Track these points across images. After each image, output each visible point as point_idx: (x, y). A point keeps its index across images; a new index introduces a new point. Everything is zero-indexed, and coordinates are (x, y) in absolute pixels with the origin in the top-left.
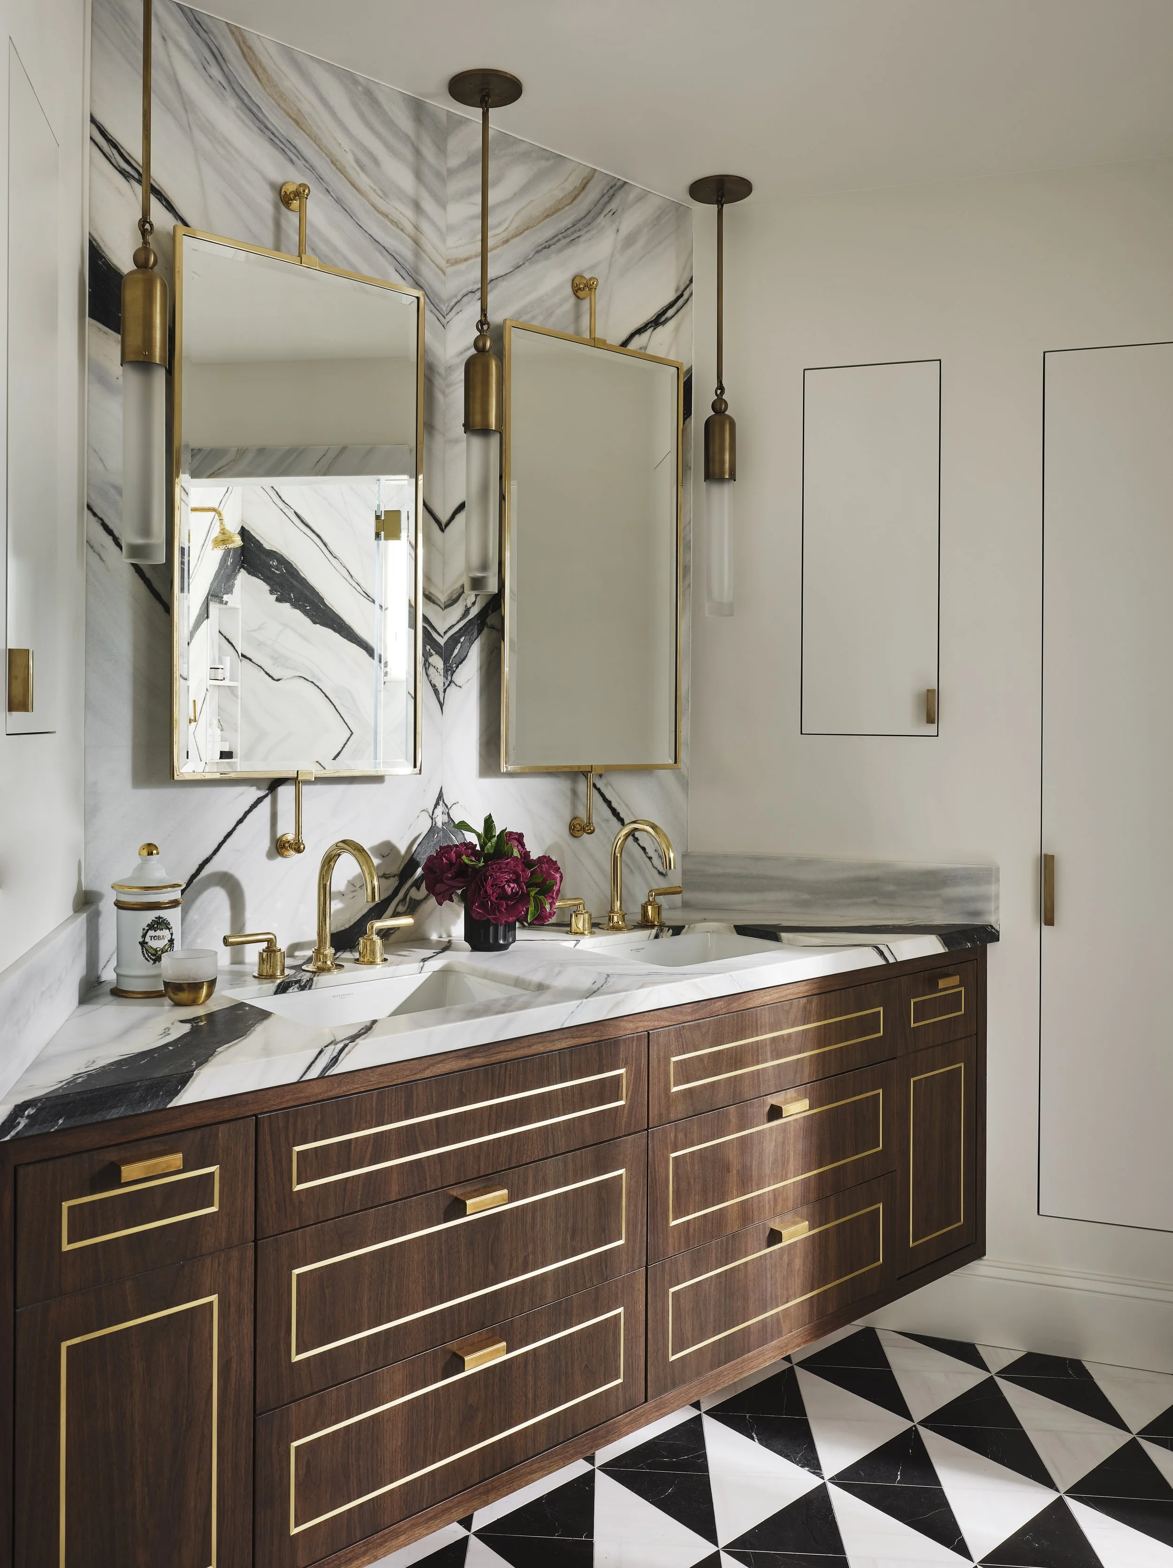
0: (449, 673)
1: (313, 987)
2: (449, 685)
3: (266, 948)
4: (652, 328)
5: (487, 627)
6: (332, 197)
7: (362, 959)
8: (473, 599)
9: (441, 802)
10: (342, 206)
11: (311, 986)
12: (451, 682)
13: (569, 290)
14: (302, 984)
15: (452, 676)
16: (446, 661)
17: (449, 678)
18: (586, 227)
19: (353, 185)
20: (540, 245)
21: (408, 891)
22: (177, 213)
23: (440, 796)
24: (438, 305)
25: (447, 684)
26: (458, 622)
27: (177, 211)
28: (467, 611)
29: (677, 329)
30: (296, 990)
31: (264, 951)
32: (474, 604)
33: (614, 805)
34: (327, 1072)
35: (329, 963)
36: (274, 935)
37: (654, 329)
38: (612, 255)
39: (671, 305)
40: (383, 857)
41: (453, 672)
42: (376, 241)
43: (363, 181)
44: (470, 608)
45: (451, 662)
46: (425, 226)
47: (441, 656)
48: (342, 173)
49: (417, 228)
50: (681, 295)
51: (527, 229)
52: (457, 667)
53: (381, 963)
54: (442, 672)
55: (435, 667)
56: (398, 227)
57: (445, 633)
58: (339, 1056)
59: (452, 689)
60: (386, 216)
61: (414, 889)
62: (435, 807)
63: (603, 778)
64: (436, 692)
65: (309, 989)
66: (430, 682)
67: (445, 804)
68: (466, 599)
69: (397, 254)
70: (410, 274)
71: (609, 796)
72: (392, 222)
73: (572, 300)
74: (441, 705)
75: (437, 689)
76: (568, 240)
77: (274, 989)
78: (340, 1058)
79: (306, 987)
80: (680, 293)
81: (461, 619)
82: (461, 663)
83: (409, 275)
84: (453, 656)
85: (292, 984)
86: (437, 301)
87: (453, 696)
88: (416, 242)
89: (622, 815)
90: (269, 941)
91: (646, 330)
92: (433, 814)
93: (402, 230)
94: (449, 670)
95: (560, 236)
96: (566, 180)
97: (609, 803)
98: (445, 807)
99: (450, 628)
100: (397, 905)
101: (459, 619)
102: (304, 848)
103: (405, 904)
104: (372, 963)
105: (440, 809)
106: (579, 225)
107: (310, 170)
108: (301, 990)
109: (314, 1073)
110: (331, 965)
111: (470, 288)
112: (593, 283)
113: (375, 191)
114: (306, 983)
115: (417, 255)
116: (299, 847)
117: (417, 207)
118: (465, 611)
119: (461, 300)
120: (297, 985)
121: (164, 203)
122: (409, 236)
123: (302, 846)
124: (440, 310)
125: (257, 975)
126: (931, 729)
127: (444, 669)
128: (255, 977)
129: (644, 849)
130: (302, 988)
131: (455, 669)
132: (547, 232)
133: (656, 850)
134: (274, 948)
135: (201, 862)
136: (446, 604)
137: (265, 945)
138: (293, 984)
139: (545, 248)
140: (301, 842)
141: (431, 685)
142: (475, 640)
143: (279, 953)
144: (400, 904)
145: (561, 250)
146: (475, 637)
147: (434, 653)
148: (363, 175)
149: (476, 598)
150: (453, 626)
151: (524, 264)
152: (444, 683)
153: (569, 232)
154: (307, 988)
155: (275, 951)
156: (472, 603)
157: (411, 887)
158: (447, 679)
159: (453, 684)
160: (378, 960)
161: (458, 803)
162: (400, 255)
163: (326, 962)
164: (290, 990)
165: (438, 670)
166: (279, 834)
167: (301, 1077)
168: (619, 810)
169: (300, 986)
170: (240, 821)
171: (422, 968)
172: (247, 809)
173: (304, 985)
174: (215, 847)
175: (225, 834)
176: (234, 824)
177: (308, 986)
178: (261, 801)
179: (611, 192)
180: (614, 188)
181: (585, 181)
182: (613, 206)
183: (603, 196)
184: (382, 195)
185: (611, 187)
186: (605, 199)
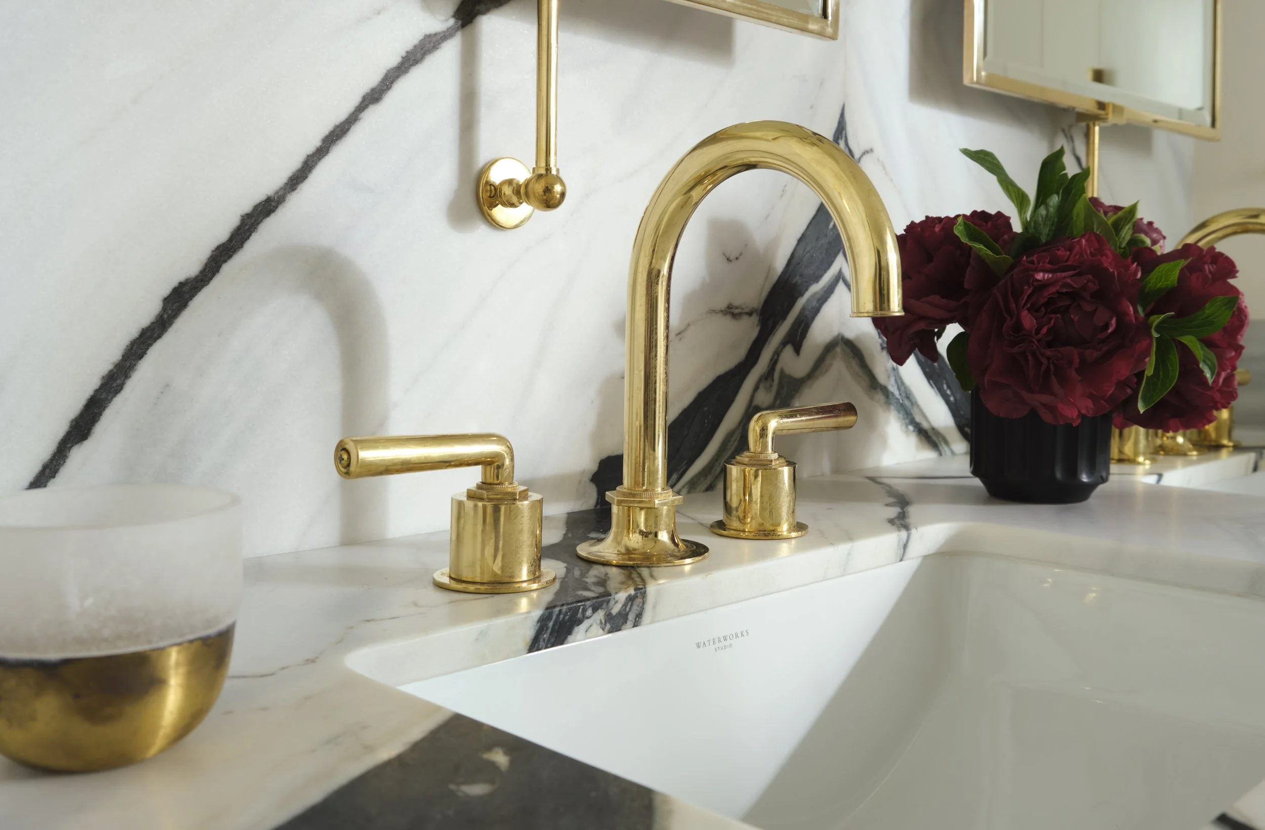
1: (646, 617)
3: (479, 487)
7: (735, 524)
11: (639, 616)
14: (615, 611)
21: (777, 354)
23: (840, 132)
30: (596, 629)
31: (471, 496)
35: (664, 536)
36: (501, 439)
40: (729, 260)
53: (794, 534)
61: (789, 350)
65: (635, 626)
77: (528, 632)
79: (625, 620)
85: (584, 610)
90: (490, 463)
100: (756, 388)
102: (563, 195)
104: (768, 534)
108: (610, 632)
110: (672, 546)
114: (625, 605)
116: (548, 190)
120: (600, 615)
123: (558, 188)
125: (446, 580)
128: (440, 586)
130: (615, 623)
134: (507, 487)
135: (247, 206)
137: (473, 476)
138: (589, 612)
140: (554, 172)
143: (526, 503)
144: (762, 386)
154: (630, 623)
155: (512, 498)
157: (784, 344)
160: (784, 528)
161: (872, 150)
163: (656, 535)
164: (580, 630)
166: (482, 159)
169: (609, 617)
170: (373, 97)
171: (905, 546)
172: (393, 60)
173: (619, 613)
174: (294, 163)
175: (325, 128)
176: (354, 101)
177: (631, 617)
178: (435, 47)
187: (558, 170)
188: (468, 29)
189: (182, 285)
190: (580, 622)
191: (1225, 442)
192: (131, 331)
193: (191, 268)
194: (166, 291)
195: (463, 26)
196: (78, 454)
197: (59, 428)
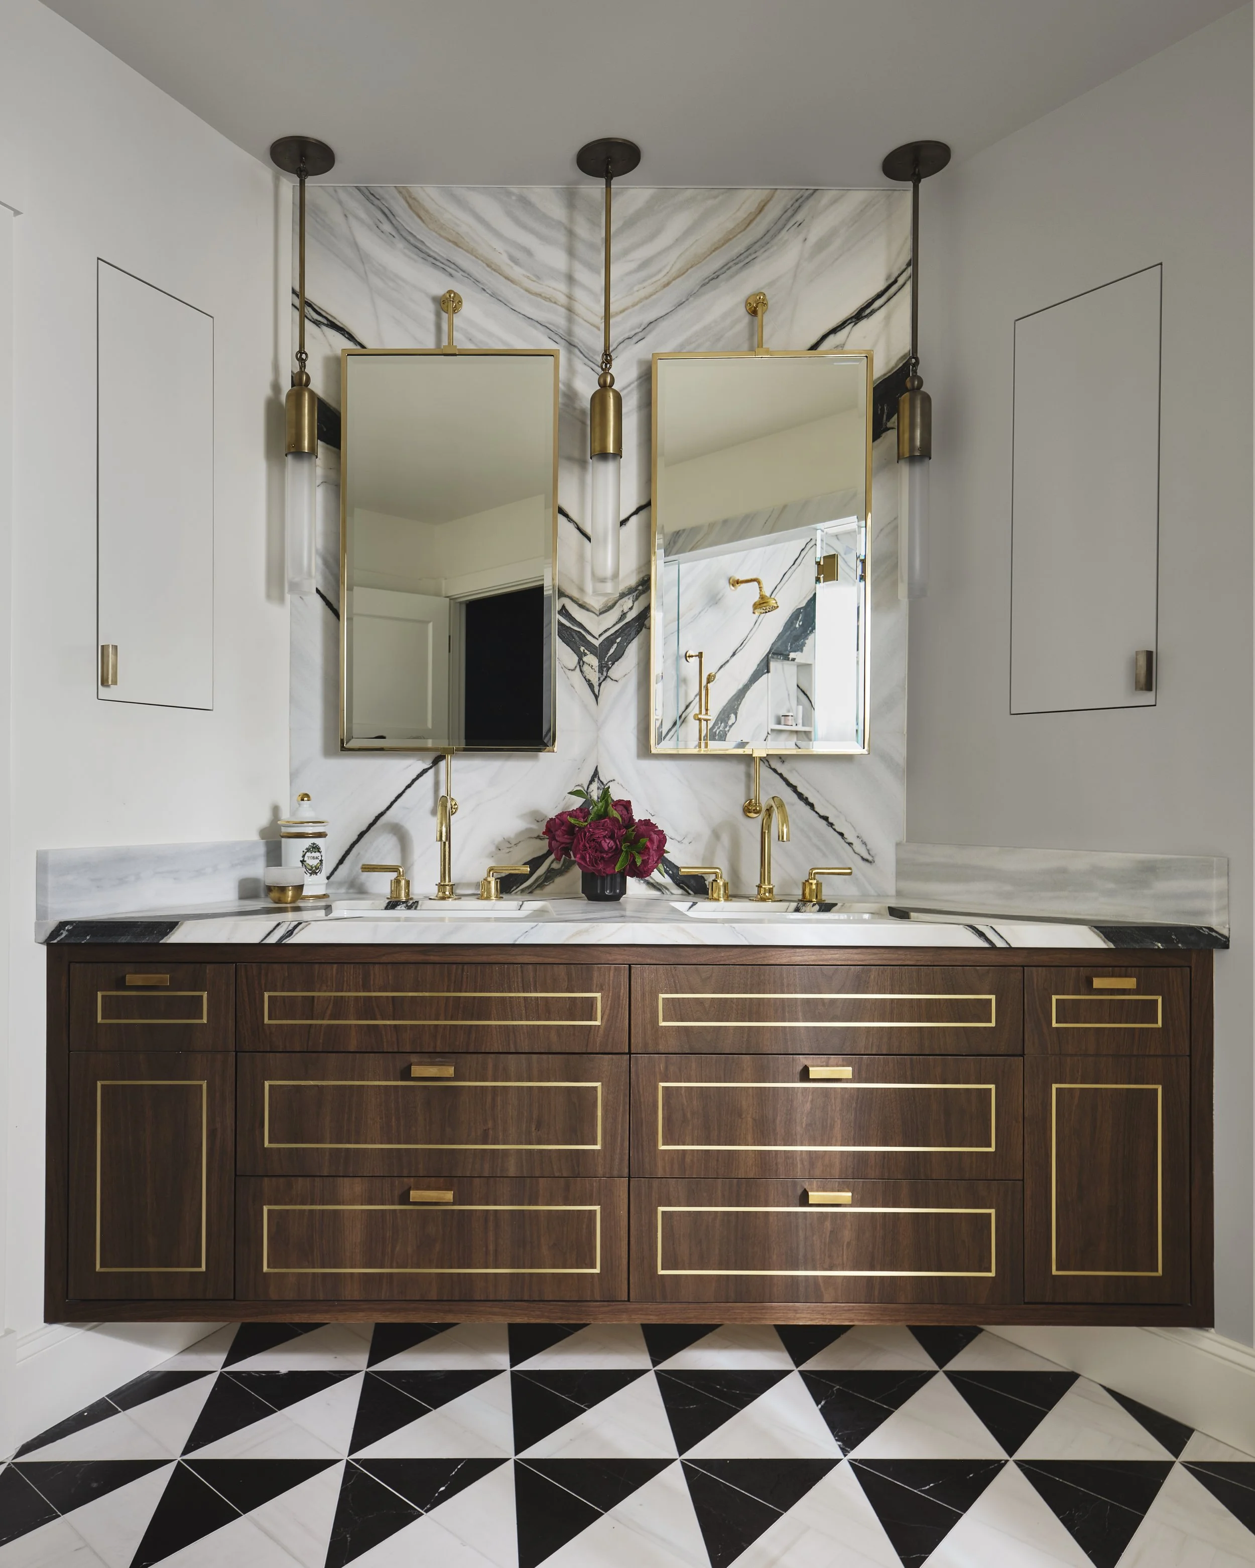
0: (605, 669)
1: (418, 908)
2: (604, 680)
3: (396, 877)
4: (853, 324)
5: (645, 628)
6: (488, 293)
8: (630, 605)
9: (596, 779)
10: (496, 299)
11: (416, 907)
12: (606, 677)
13: (742, 311)
14: (409, 905)
15: (607, 672)
16: (601, 659)
17: (605, 674)
18: (763, 247)
19: (507, 278)
20: (706, 278)
23: (596, 774)
24: (593, 357)
25: (602, 679)
26: (614, 625)
27: (357, 339)
28: (624, 615)
29: (888, 318)
32: (631, 609)
33: (800, 789)
34: (284, 940)
37: (855, 324)
38: (798, 265)
39: (879, 296)
40: (538, 821)
41: (608, 669)
42: (529, 318)
43: (517, 272)
44: (627, 612)
45: (606, 659)
46: (579, 293)
47: (596, 655)
48: (497, 272)
49: (570, 297)
50: (895, 281)
51: (692, 267)
52: (613, 664)
54: (597, 669)
55: (589, 665)
56: (551, 301)
57: (600, 635)
58: (294, 930)
59: (607, 684)
60: (539, 295)
62: (591, 782)
63: (785, 763)
64: (591, 686)
65: (415, 909)
66: (585, 678)
67: (601, 781)
68: (622, 606)
69: (551, 324)
70: (563, 337)
71: (793, 781)
72: (545, 298)
73: (747, 319)
74: (596, 697)
75: (592, 684)
76: (742, 264)
77: (385, 905)
78: (295, 932)
79: (412, 907)
80: (892, 280)
81: (617, 623)
82: (617, 660)
83: (562, 339)
84: (609, 655)
86: (591, 354)
87: (608, 690)
88: (570, 309)
89: (811, 800)
90: (398, 872)
91: (844, 328)
92: (588, 789)
93: (555, 303)
94: (604, 668)
95: (731, 264)
96: (738, 210)
97: (794, 789)
98: (601, 784)
99: (605, 631)
100: (552, 862)
101: (615, 623)
105: (594, 786)
106: (756, 247)
107: (467, 278)
109: (273, 939)
111: (626, 336)
112: (760, 298)
113: (528, 277)
115: (570, 320)
117: (570, 279)
118: (622, 615)
119: (616, 348)
120: (405, 905)
121: (347, 336)
122: (562, 306)
124: (594, 361)
127: (599, 666)
129: (842, 834)
131: (610, 666)
132: (716, 263)
133: (858, 837)
134: (401, 878)
135: (376, 814)
136: (601, 611)
139: (713, 279)
141: (586, 680)
142: (632, 640)
143: (404, 881)
144: (555, 862)
145: (732, 277)
146: (632, 638)
147: (588, 653)
148: (516, 268)
149: (633, 604)
150: (609, 629)
151: (687, 300)
152: (599, 678)
153: (742, 257)
154: (413, 908)
155: (400, 880)
156: (630, 609)
158: (602, 674)
159: (608, 679)
160: (493, 897)
161: (614, 780)
162: (553, 325)
163: (445, 893)
164: (399, 908)
165: (593, 668)
167: (262, 940)
168: (806, 794)
169: (407, 906)
170: (409, 786)
171: (521, 906)
172: (414, 777)
173: (410, 905)
174: (388, 804)
175: (396, 795)
176: (404, 788)
177: (414, 907)
178: (426, 772)
179: (797, 204)
180: (800, 201)
181: (762, 204)
182: (799, 217)
183: (786, 212)
184: (534, 279)
185: (797, 201)
186: (789, 213)
188: (436, 766)
189: (362, 832)
190: (399, 905)
192: (351, 841)
193: (364, 828)
194: (359, 833)
195: (435, 765)
196: (341, 867)
197: (337, 861)
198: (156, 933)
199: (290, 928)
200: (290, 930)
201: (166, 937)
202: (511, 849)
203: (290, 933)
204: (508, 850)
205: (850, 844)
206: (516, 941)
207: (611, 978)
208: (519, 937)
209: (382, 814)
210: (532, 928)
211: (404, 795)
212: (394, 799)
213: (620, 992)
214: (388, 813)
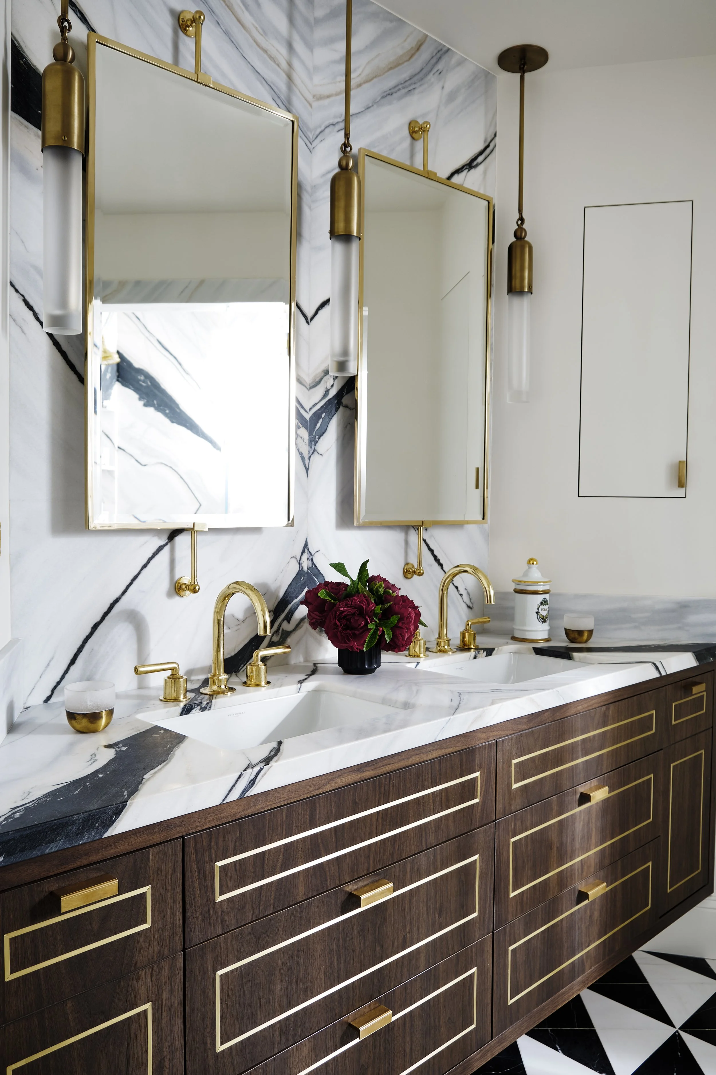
0: (313, 443)
1: (212, 708)
2: (313, 453)
3: (171, 675)
4: (467, 170)
5: (342, 406)
6: (222, 28)
7: (249, 682)
8: (332, 382)
9: (306, 551)
10: (230, 38)
11: (210, 707)
12: (314, 450)
13: (406, 132)
14: (203, 706)
15: (315, 445)
16: (310, 433)
17: (313, 447)
18: (419, 81)
19: (239, 21)
20: (385, 92)
21: (281, 624)
22: (89, 25)
23: (306, 546)
24: (306, 133)
25: (311, 452)
26: (320, 401)
27: (90, 23)
28: (327, 392)
29: (485, 172)
30: (198, 711)
31: (169, 678)
32: (332, 386)
33: (436, 553)
34: (245, 793)
35: (223, 687)
36: (176, 663)
37: (469, 171)
38: (439, 107)
39: (481, 153)
41: (316, 443)
42: (257, 72)
43: (247, 18)
44: (330, 389)
45: (314, 434)
46: (296, 64)
47: (306, 429)
48: (230, 9)
49: (290, 65)
50: (488, 146)
51: (376, 77)
52: (319, 438)
53: (266, 685)
54: (307, 442)
55: (302, 438)
56: (275, 62)
57: (310, 409)
58: (256, 779)
59: (315, 457)
60: (266, 51)
61: (285, 622)
62: (302, 554)
63: (428, 531)
64: (303, 458)
65: (209, 710)
66: (298, 451)
67: (310, 552)
68: (326, 383)
69: (274, 85)
70: (284, 103)
71: (432, 547)
72: (270, 57)
73: (409, 139)
74: (307, 470)
75: (303, 457)
76: (406, 90)
77: (180, 711)
79: (206, 709)
80: (487, 144)
81: (322, 399)
82: (322, 435)
83: (284, 104)
84: (316, 429)
85: (194, 706)
86: (305, 129)
87: (316, 461)
88: (289, 77)
89: (441, 561)
90: (173, 669)
91: (463, 171)
92: (300, 560)
93: (278, 65)
94: (313, 441)
95: (400, 86)
96: (405, 40)
97: (432, 551)
98: (310, 554)
99: (314, 406)
101: (321, 398)
102: (199, 589)
103: (278, 634)
104: (258, 685)
105: (306, 556)
106: (415, 79)
107: (204, 3)
108: (202, 711)
109: (234, 796)
110: (225, 689)
111: (331, 121)
112: (427, 126)
113: (256, 28)
114: (206, 705)
115: (290, 88)
116: (194, 588)
117: (290, 46)
118: (326, 392)
119: (324, 130)
120: (199, 707)
121: (79, 15)
122: (283, 70)
123: (197, 588)
124: (307, 137)
125: (163, 699)
126: (681, 492)
127: (309, 439)
128: (161, 700)
129: (457, 588)
130: (203, 709)
131: (317, 440)
132: (390, 82)
133: (465, 589)
134: (178, 675)
135: (111, 601)
136: (311, 385)
137: (170, 672)
138: (196, 706)
139: (389, 94)
140: (196, 583)
141: (299, 452)
142: (333, 416)
143: (182, 679)
145: (400, 98)
146: (333, 414)
147: (301, 426)
148: (246, 13)
149: (334, 382)
150: (317, 404)
151: (373, 106)
152: (309, 452)
153: (407, 84)
155: (178, 678)
156: (331, 386)
157: (283, 620)
158: (311, 448)
159: (315, 453)
160: (263, 683)
161: (319, 551)
162: (276, 87)
163: (221, 686)
164: (193, 711)
165: (305, 441)
166: (177, 577)
167: (224, 800)
168: (439, 557)
169: (201, 708)
170: (145, 566)
171: (300, 689)
172: (150, 555)
173: (204, 707)
174: (123, 588)
175: (132, 577)
176: (140, 568)
177: (208, 708)
178: (162, 549)
179: (439, 55)
180: (441, 53)
181: (419, 43)
182: (440, 66)
183: (432, 58)
184: (262, 33)
185: (439, 51)
186: (434, 60)
187: (197, 583)
188: (172, 542)
189: (96, 623)
190: (193, 709)
191: (472, 647)
192: (84, 636)
193: (98, 619)
194: (92, 626)
195: (170, 542)
197: (68, 662)
198: (98, 826)
199: (252, 777)
200: (253, 779)
201: (111, 828)
202: (239, 627)
203: (252, 783)
204: (236, 628)
205: (461, 595)
206: (436, 739)
207: (486, 756)
208: (439, 734)
209: (117, 601)
210: (447, 723)
211: (140, 576)
212: (129, 581)
213: (491, 767)
214: (124, 598)
